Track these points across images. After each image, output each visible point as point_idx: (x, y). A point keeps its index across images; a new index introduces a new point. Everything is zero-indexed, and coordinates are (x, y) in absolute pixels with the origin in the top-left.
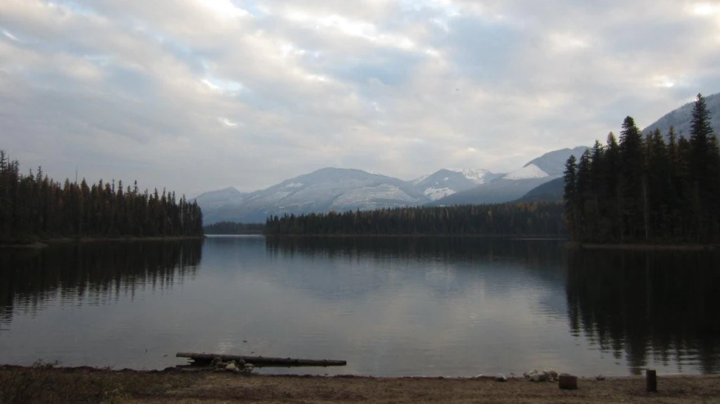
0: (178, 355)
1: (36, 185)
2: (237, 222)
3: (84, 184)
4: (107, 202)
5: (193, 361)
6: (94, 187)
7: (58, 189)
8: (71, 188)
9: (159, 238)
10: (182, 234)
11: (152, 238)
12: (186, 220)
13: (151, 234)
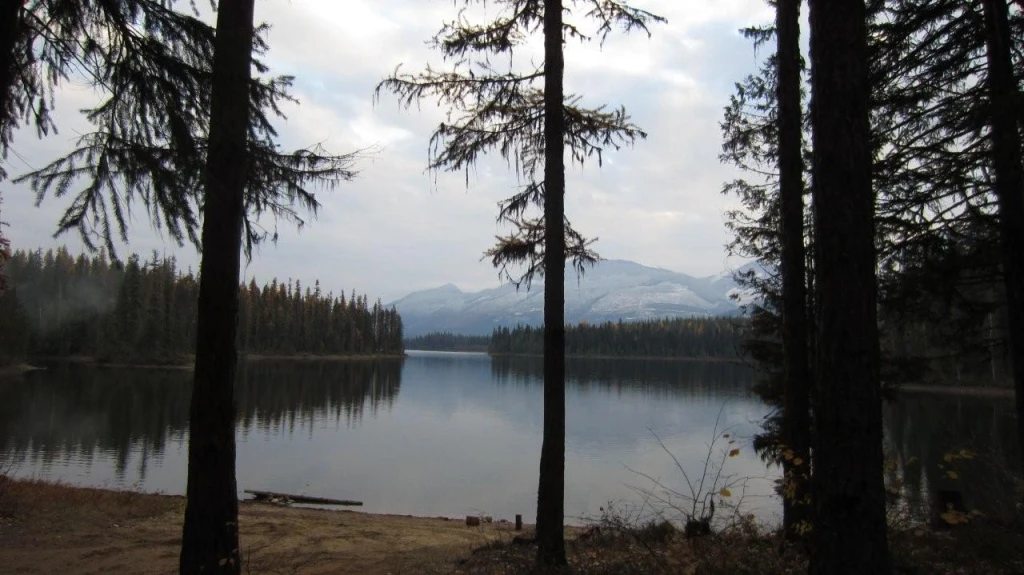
3: (253, 285)
4: (282, 307)
6: (266, 291)
9: (345, 357)
10: (374, 351)
11: (335, 357)
12: (381, 332)
13: (335, 352)
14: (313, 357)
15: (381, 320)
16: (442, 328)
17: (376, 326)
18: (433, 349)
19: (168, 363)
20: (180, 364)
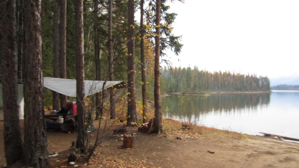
0: (260, 133)
1: (204, 73)
2: (288, 84)
3: (220, 72)
4: (229, 78)
5: (264, 135)
6: (224, 73)
7: (211, 74)
8: (216, 74)
9: (251, 92)
10: (260, 90)
11: (247, 92)
12: (262, 84)
13: (247, 91)
14: (240, 92)
15: (262, 80)
16: (283, 83)
17: (260, 82)
18: (279, 90)
19: (200, 94)
20: (204, 94)
